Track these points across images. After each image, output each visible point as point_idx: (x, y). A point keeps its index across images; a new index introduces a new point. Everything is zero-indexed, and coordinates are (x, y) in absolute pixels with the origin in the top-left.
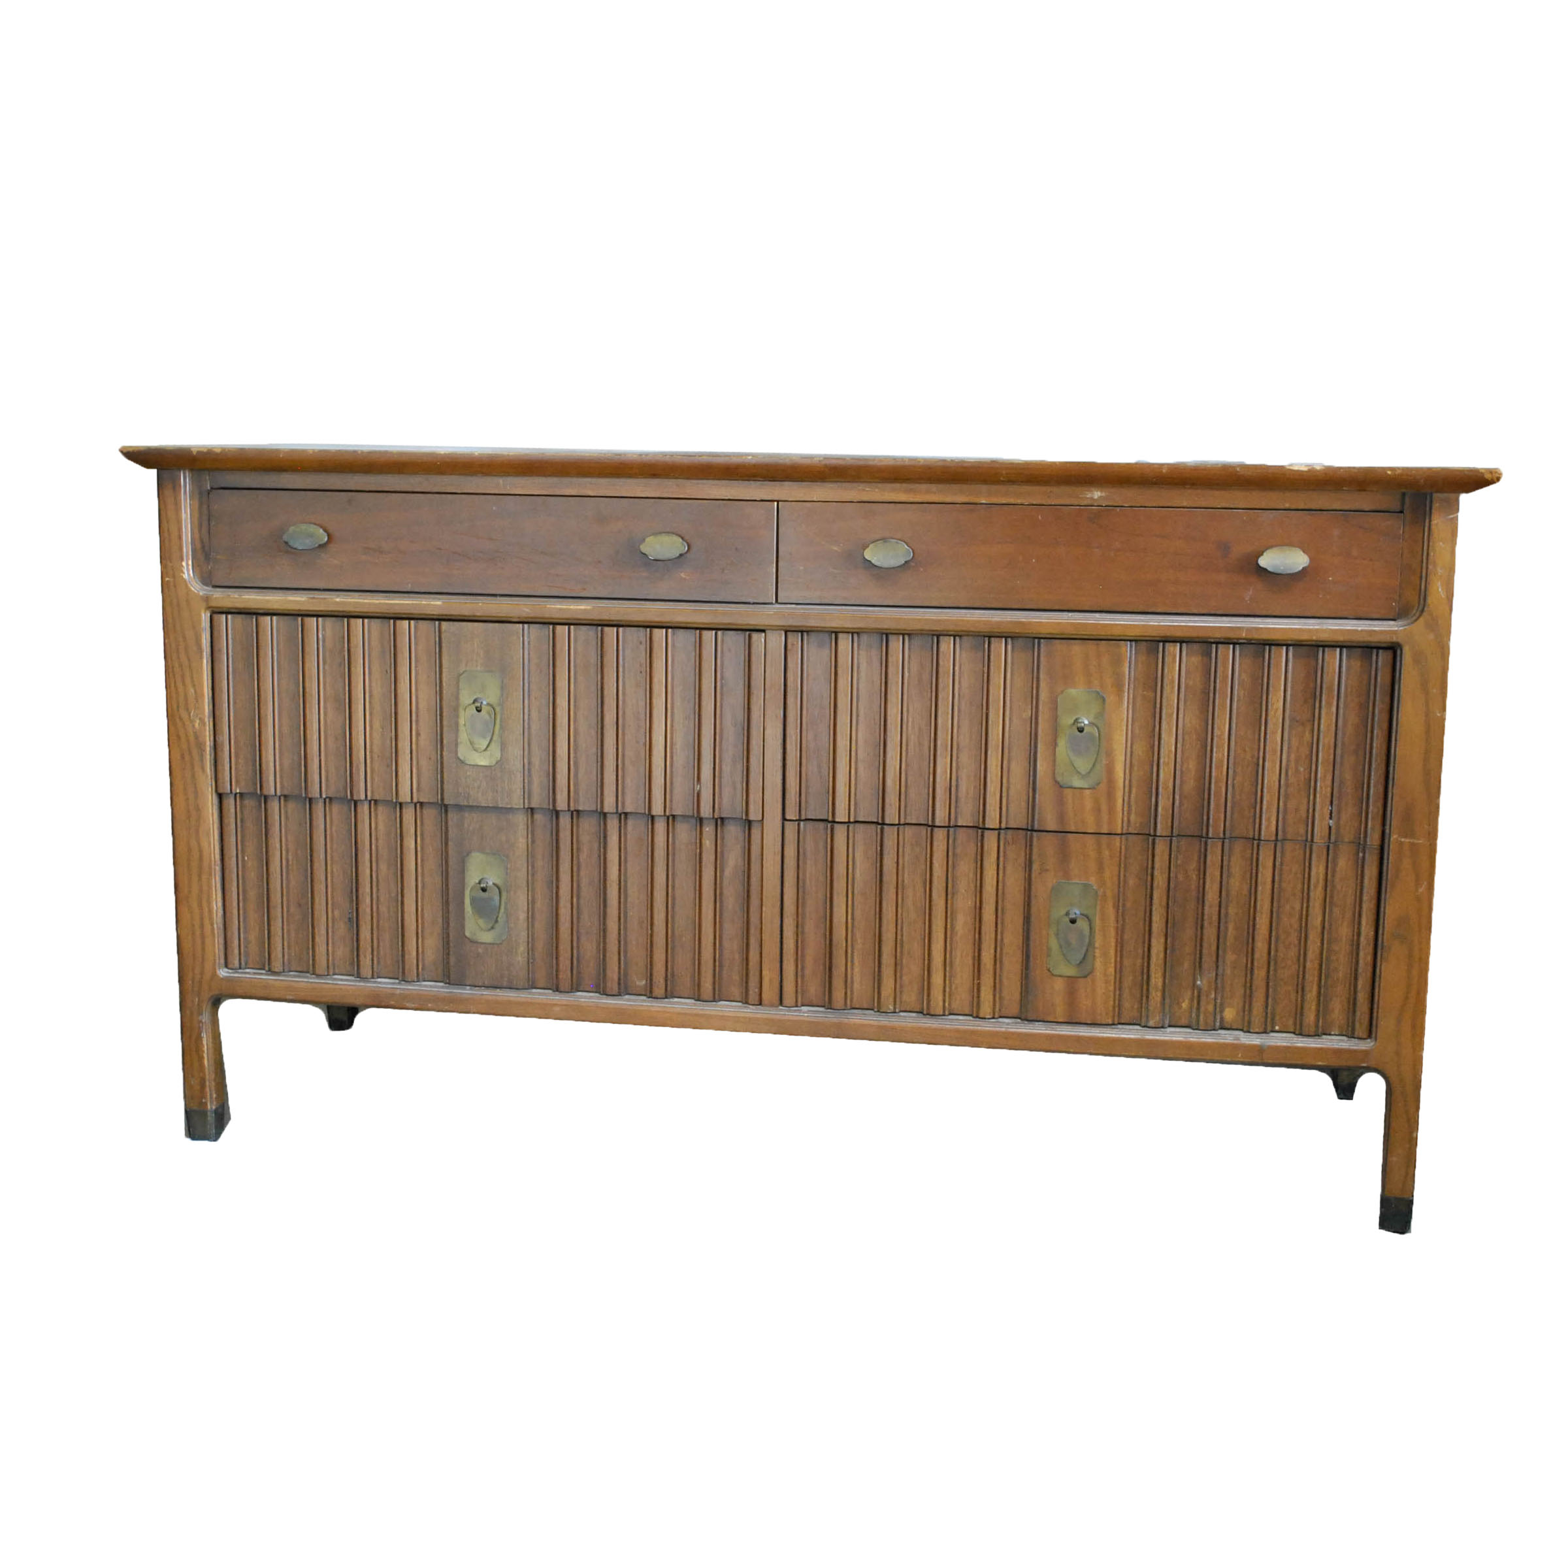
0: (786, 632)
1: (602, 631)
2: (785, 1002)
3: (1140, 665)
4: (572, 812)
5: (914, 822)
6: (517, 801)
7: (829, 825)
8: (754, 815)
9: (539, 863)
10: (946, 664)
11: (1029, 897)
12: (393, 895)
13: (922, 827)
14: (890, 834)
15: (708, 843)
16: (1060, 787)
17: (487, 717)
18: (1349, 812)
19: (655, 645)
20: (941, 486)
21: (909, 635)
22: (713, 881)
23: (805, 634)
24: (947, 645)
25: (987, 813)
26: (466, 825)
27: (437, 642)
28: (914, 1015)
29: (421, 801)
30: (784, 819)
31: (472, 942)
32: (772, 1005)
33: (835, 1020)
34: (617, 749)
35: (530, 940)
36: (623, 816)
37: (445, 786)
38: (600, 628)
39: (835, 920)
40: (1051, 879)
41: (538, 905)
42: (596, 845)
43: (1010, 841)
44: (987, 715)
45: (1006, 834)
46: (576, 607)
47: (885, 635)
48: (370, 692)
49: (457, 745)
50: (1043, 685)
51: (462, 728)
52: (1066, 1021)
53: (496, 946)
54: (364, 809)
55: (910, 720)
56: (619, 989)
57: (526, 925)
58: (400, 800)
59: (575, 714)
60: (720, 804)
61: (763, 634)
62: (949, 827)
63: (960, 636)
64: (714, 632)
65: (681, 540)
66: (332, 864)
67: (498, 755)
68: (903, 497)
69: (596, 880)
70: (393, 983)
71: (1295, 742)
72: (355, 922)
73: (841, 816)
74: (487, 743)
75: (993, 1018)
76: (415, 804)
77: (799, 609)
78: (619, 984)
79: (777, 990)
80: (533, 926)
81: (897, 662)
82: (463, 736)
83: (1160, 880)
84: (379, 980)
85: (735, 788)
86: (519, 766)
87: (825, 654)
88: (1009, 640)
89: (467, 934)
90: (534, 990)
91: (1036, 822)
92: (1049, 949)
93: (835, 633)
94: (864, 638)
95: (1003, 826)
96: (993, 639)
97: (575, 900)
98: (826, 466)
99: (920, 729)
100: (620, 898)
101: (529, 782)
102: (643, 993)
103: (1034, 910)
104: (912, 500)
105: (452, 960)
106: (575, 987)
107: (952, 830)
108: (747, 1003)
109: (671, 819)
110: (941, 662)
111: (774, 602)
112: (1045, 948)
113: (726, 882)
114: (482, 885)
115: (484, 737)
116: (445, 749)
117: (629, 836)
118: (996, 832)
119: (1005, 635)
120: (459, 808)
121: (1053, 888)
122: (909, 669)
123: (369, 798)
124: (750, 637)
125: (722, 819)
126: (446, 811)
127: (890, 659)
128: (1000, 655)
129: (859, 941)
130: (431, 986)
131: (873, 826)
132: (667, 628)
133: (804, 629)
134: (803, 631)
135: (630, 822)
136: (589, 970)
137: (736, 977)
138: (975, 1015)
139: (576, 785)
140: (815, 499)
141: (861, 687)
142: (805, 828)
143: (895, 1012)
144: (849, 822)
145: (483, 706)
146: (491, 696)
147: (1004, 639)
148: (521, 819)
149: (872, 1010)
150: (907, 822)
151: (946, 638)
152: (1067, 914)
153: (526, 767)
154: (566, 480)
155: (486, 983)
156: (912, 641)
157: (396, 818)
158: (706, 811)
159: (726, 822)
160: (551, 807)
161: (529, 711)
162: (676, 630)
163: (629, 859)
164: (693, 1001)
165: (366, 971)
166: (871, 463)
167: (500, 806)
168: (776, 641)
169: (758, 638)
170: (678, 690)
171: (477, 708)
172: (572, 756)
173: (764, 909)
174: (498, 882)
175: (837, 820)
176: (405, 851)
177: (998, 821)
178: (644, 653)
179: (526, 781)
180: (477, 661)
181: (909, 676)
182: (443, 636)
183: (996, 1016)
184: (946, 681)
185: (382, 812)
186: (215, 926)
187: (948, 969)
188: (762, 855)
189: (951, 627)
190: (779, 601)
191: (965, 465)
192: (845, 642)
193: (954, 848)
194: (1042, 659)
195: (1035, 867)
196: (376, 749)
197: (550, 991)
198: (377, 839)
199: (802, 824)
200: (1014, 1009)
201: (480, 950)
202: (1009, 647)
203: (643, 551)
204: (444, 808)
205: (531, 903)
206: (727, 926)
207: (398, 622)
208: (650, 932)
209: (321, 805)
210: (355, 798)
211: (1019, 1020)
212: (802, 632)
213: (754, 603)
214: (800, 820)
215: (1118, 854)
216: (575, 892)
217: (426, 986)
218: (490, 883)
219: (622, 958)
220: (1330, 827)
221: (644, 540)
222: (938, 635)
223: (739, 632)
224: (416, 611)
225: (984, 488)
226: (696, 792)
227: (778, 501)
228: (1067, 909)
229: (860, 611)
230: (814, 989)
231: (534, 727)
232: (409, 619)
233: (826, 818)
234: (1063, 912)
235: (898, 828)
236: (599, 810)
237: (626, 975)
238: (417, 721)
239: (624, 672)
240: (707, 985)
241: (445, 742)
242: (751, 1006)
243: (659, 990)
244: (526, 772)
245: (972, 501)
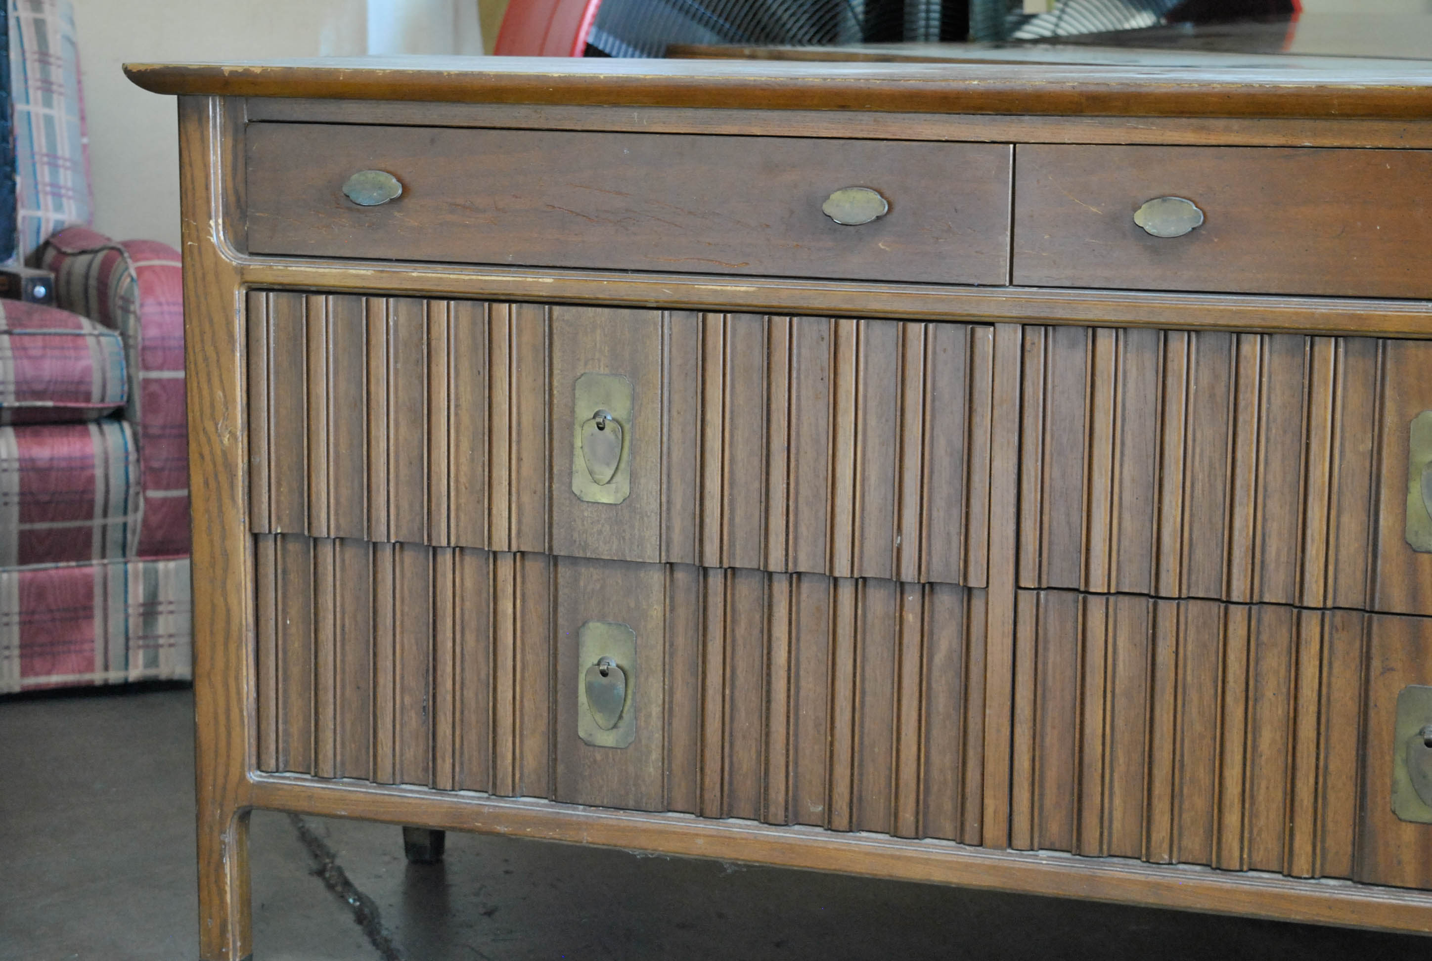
0: (1024, 326)
1: (769, 321)
2: (1015, 842)
4: (726, 570)
5: (1201, 595)
6: (651, 554)
7: (1081, 596)
8: (976, 580)
9: (680, 641)
10: (1250, 371)
11: (1366, 705)
12: (483, 675)
13: (1211, 603)
14: (1167, 610)
15: (911, 618)
16: (1411, 550)
17: (612, 437)
19: (842, 340)
20: (1247, 123)
21: (1197, 332)
22: (917, 669)
23: (1050, 329)
24: (1251, 347)
25: (1306, 586)
26: (582, 584)
27: (547, 334)
28: (1198, 868)
29: (522, 549)
30: (1018, 587)
31: (587, 744)
32: (995, 847)
33: (1088, 872)
34: (788, 484)
35: (666, 744)
36: (796, 577)
37: (555, 531)
38: (766, 317)
39: (1087, 731)
40: (1398, 683)
41: (678, 696)
42: (757, 617)
43: (1340, 625)
44: (1308, 446)
45: (1333, 616)
46: (734, 288)
47: (1165, 331)
48: (457, 399)
49: (571, 474)
50: (1389, 405)
51: (578, 452)
52: (1420, 887)
53: (619, 751)
54: (446, 559)
55: (1198, 450)
56: (786, 816)
57: (660, 724)
58: (495, 548)
59: (732, 436)
60: (929, 563)
61: (992, 329)
62: (1252, 603)
63: (1270, 335)
64: (923, 325)
65: (879, 197)
66: (402, 632)
67: (626, 490)
68: (1191, 138)
69: (757, 663)
70: (479, 798)
72: (431, 712)
73: (1098, 584)
74: (612, 472)
75: (1313, 878)
76: (515, 554)
77: (1044, 294)
78: (786, 809)
79: (1005, 826)
80: (670, 724)
81: (1180, 370)
82: (580, 463)
84: (462, 793)
85: (949, 542)
86: (655, 506)
87: (1078, 358)
88: (1341, 341)
89: (581, 734)
90: (670, 814)
91: (1377, 601)
92: (1394, 783)
93: (1093, 328)
94: (1134, 336)
95: (1329, 604)
96: (1317, 339)
97: (727, 692)
98: (1081, 94)
99: (1211, 465)
100: (789, 690)
101: (668, 528)
102: (819, 823)
103: (1372, 723)
104: (1203, 141)
105: (561, 768)
106: (726, 812)
107: (1254, 608)
108: (961, 843)
109: (861, 583)
110: (1242, 371)
111: (1007, 284)
112: (1388, 781)
113: (936, 673)
114: (601, 668)
115: (608, 464)
116: (555, 480)
117: (803, 605)
118: (1319, 612)
119: (1335, 333)
120: (573, 560)
121: (1401, 695)
122: (1196, 379)
123: (453, 544)
124: (973, 331)
125: (931, 584)
126: (556, 565)
127: (1170, 365)
128: (1326, 361)
129: (1121, 761)
130: (532, 804)
131: (1143, 600)
132: (859, 318)
133: (1049, 322)
134: (1048, 325)
135: (805, 586)
136: (747, 788)
137: (948, 806)
138: (1286, 872)
139: (731, 533)
140: (1067, 141)
141: (1128, 405)
142: (1047, 601)
143: (1171, 864)
144: (1109, 593)
145: (607, 422)
146: (618, 409)
147: (1333, 340)
148: (656, 578)
149: (1139, 858)
150: (1191, 595)
151: (1251, 336)
152: (1421, 733)
153: (664, 508)
154: (723, 113)
155: (605, 803)
156: (1201, 340)
157: (488, 573)
158: (909, 573)
159: (937, 588)
160: (697, 563)
161: (669, 430)
162: (871, 321)
163: (803, 636)
164: (887, 837)
165: (445, 781)
166: (1144, 90)
167: (629, 559)
168: (1010, 337)
169: (984, 335)
170: (872, 404)
171: (598, 424)
172: (726, 493)
173: (987, 711)
174: (625, 663)
175: (1092, 590)
176: (499, 618)
177: (1321, 598)
178: (826, 352)
179: (664, 526)
180: (599, 360)
181: (1196, 391)
182: (555, 325)
183: (1317, 875)
184: (1249, 398)
185: (470, 564)
186: (245, 714)
187: (1247, 806)
188: (986, 637)
189: (1257, 322)
190: (1015, 283)
191: (1280, 92)
192: (1106, 341)
193: (1259, 633)
194: (1389, 365)
195: (1376, 664)
196: (463, 479)
197: (693, 816)
198: (463, 600)
199: (1042, 594)
200: (1344, 867)
201: (598, 757)
202: (1341, 350)
203: (827, 212)
204: (554, 560)
205: (669, 693)
206: (935, 732)
207: (495, 306)
208: (829, 738)
209: (388, 551)
210: (434, 544)
211: (1349, 883)
212: (1046, 326)
213: (979, 286)
214: (1039, 589)
216: (728, 680)
217: (525, 804)
218: (613, 665)
219: (791, 774)
221: (827, 198)
222: (1239, 333)
223: (959, 325)
224: (519, 292)
225: (1309, 124)
226: (895, 545)
227: (1015, 144)
228: (1422, 726)
229: (1127, 297)
230: (1055, 827)
231: (676, 456)
232: (510, 302)
233: (1077, 587)
234: (1417, 730)
235: (1178, 605)
236: (762, 568)
237: (796, 799)
238: (519, 442)
239: (798, 378)
240: (907, 816)
241: (555, 470)
242: (967, 848)
243: (841, 819)
244: (664, 515)
245: (1290, 143)
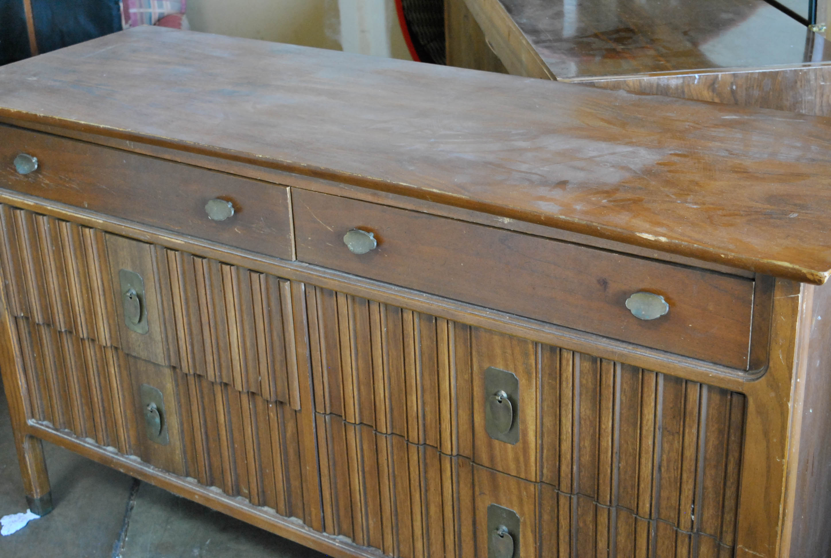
0: (304, 283)
1: (193, 259)
2: (327, 530)
3: (546, 361)
4: (193, 374)
5: (398, 433)
6: (161, 361)
7: (343, 422)
9: (183, 401)
10: (408, 329)
11: (474, 508)
14: (381, 442)
15: (272, 415)
16: (490, 437)
18: (709, 513)
19: (225, 275)
21: (384, 306)
22: (278, 440)
23: (316, 287)
24: (408, 317)
25: (442, 439)
26: (138, 367)
27: (105, 246)
30: (315, 411)
32: (318, 531)
36: (223, 384)
37: (122, 341)
38: (192, 257)
39: (352, 487)
40: (487, 501)
43: (461, 464)
45: (458, 459)
46: (175, 240)
47: (368, 302)
48: (77, 270)
49: (124, 316)
50: (474, 360)
53: (163, 446)
54: (85, 343)
55: (390, 361)
56: (233, 491)
58: (101, 343)
59: (186, 311)
61: (289, 282)
62: (419, 444)
67: (146, 328)
68: (370, 198)
70: (113, 453)
71: (666, 446)
73: (349, 418)
74: (138, 320)
76: (110, 347)
77: (309, 269)
78: (233, 488)
79: (321, 522)
80: (183, 438)
81: (377, 320)
83: (564, 523)
86: (159, 338)
87: (332, 302)
88: (450, 321)
90: (188, 479)
91: (476, 457)
92: (489, 548)
93: (336, 293)
95: (455, 453)
96: (438, 321)
97: (203, 430)
99: (397, 370)
100: (227, 435)
101: (167, 349)
102: (247, 497)
103: (477, 518)
104: (376, 201)
105: (142, 448)
106: (210, 484)
107: (421, 446)
108: (305, 524)
111: (294, 260)
112: (486, 546)
113: (287, 442)
116: (119, 317)
118: (450, 457)
121: (489, 507)
123: (86, 337)
124: (279, 280)
126: (127, 355)
127: (372, 318)
128: (443, 329)
129: (370, 503)
131: (371, 430)
132: (231, 265)
137: (300, 504)
139: (192, 357)
140: (313, 190)
141: (357, 330)
144: (355, 423)
145: (133, 295)
147: (445, 320)
148: (167, 371)
149: (381, 550)
150: (393, 432)
151: (408, 312)
153: (164, 340)
155: (161, 467)
156: (387, 306)
161: (162, 302)
164: (274, 512)
165: (100, 441)
167: (153, 361)
168: (297, 289)
169: (285, 285)
170: (244, 308)
171: (129, 295)
172: (187, 338)
175: (347, 420)
176: (109, 374)
177: (450, 450)
178: (220, 279)
179: (165, 348)
180: (127, 264)
182: (108, 242)
184: (409, 341)
186: (22, 394)
187: (425, 540)
189: (411, 305)
190: (298, 259)
192: (342, 298)
193: (425, 459)
194: (473, 340)
195: (477, 489)
197: (197, 482)
198: (96, 362)
199: (327, 416)
201: (156, 447)
202: (450, 326)
205: (180, 424)
207: (84, 228)
209: (64, 333)
213: (280, 259)
214: (325, 414)
215: (533, 496)
216: (202, 424)
219: (232, 473)
220: (692, 521)
221: (206, 203)
222: (401, 310)
224: (90, 224)
226: (259, 381)
227: (290, 187)
229: (346, 279)
230: (345, 526)
231: (167, 314)
232: (89, 228)
235: (386, 437)
237: (237, 484)
239: (211, 289)
240: (281, 506)
241: (118, 312)
242: (307, 527)
243: (255, 500)
244: (164, 343)
245: (417, 209)
